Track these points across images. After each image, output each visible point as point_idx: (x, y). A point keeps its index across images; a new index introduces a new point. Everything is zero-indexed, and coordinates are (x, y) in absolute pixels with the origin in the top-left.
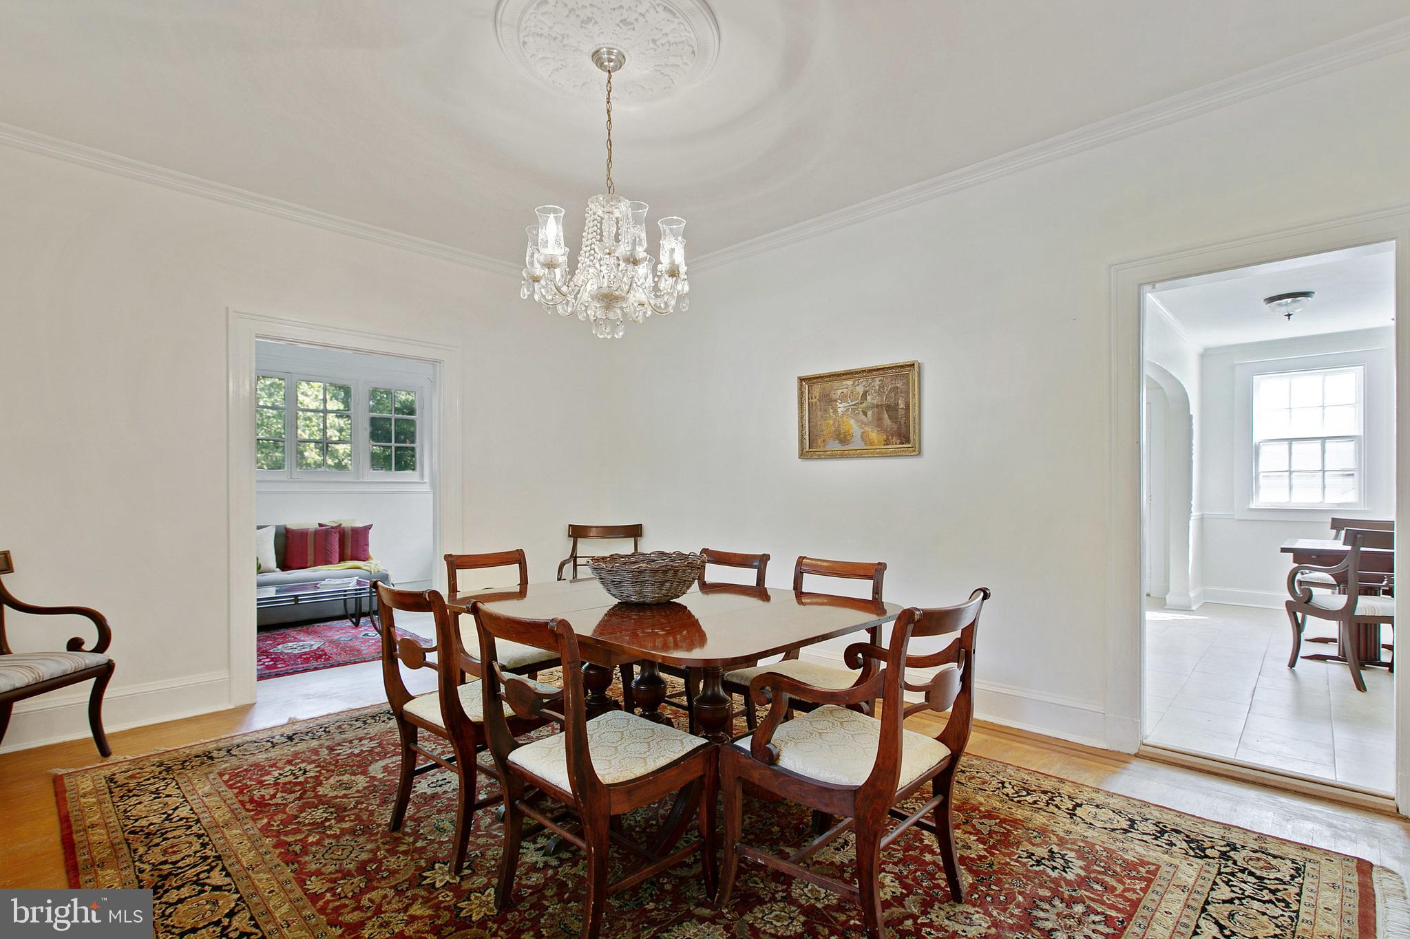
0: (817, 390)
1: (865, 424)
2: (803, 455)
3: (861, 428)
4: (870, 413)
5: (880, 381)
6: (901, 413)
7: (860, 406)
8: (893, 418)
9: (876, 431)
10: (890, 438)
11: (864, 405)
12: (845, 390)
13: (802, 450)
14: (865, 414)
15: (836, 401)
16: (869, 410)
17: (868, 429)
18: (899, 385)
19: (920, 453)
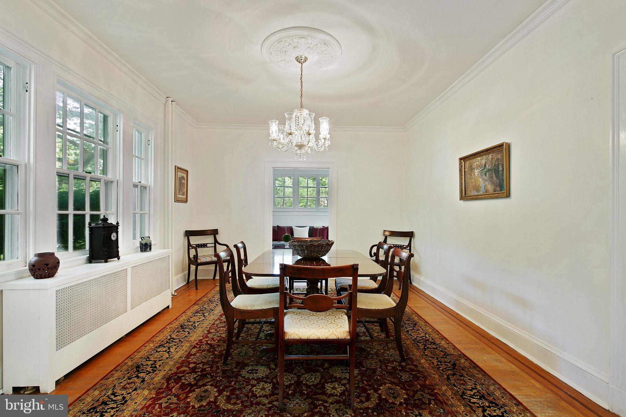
0: (467, 163)
1: (486, 181)
2: (461, 199)
3: (484, 183)
4: (487, 174)
5: (491, 156)
6: (500, 172)
7: (484, 171)
8: (497, 176)
9: (490, 184)
10: (496, 187)
11: (485, 170)
12: (478, 163)
13: (461, 196)
14: (486, 175)
15: (474, 169)
16: (487, 173)
17: (487, 183)
18: (499, 157)
19: (510, 196)
